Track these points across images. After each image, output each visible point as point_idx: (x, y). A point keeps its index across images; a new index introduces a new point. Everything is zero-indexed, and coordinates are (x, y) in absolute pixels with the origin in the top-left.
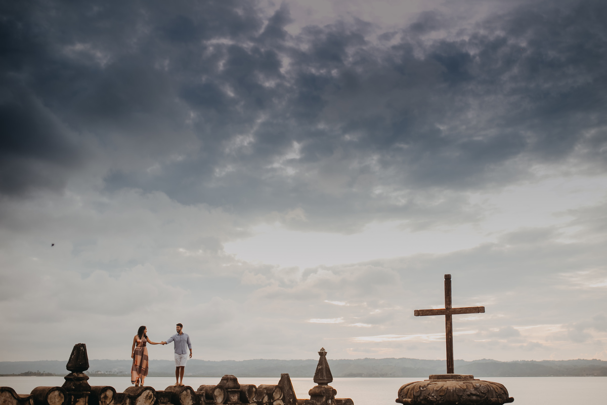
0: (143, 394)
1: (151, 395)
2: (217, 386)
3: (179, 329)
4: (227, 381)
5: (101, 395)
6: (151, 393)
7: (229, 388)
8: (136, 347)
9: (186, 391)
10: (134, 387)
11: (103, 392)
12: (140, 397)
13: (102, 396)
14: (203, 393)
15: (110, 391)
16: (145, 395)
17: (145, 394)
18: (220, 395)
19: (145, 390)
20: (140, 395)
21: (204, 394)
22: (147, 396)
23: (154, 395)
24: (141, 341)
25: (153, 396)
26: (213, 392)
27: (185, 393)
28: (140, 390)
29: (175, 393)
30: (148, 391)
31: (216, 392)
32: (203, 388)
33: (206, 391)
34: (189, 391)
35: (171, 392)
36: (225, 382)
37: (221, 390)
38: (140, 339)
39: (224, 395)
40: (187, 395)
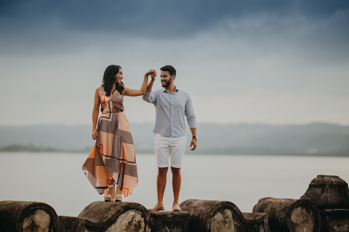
0: (119, 220)
1: (139, 222)
2: (298, 201)
3: (168, 78)
4: (323, 191)
5: (22, 221)
6: (138, 217)
7: (327, 205)
8: (100, 114)
9: (223, 213)
10: (101, 203)
11: (27, 217)
12: (113, 227)
13: (25, 224)
14: (263, 217)
15: (43, 213)
16: (126, 222)
17: (124, 219)
18: (305, 221)
19: (124, 212)
20: (112, 221)
21: (266, 221)
22: (130, 223)
23: (145, 221)
24: (107, 99)
25: (143, 224)
26: (289, 215)
27: (219, 216)
28: (113, 212)
29: (198, 217)
30: (132, 213)
31: (296, 216)
32: (266, 205)
33: (273, 210)
34: (229, 213)
35: (188, 215)
36: (318, 191)
37: (308, 211)
38: (108, 95)
39: (316, 222)
40: (225, 222)
